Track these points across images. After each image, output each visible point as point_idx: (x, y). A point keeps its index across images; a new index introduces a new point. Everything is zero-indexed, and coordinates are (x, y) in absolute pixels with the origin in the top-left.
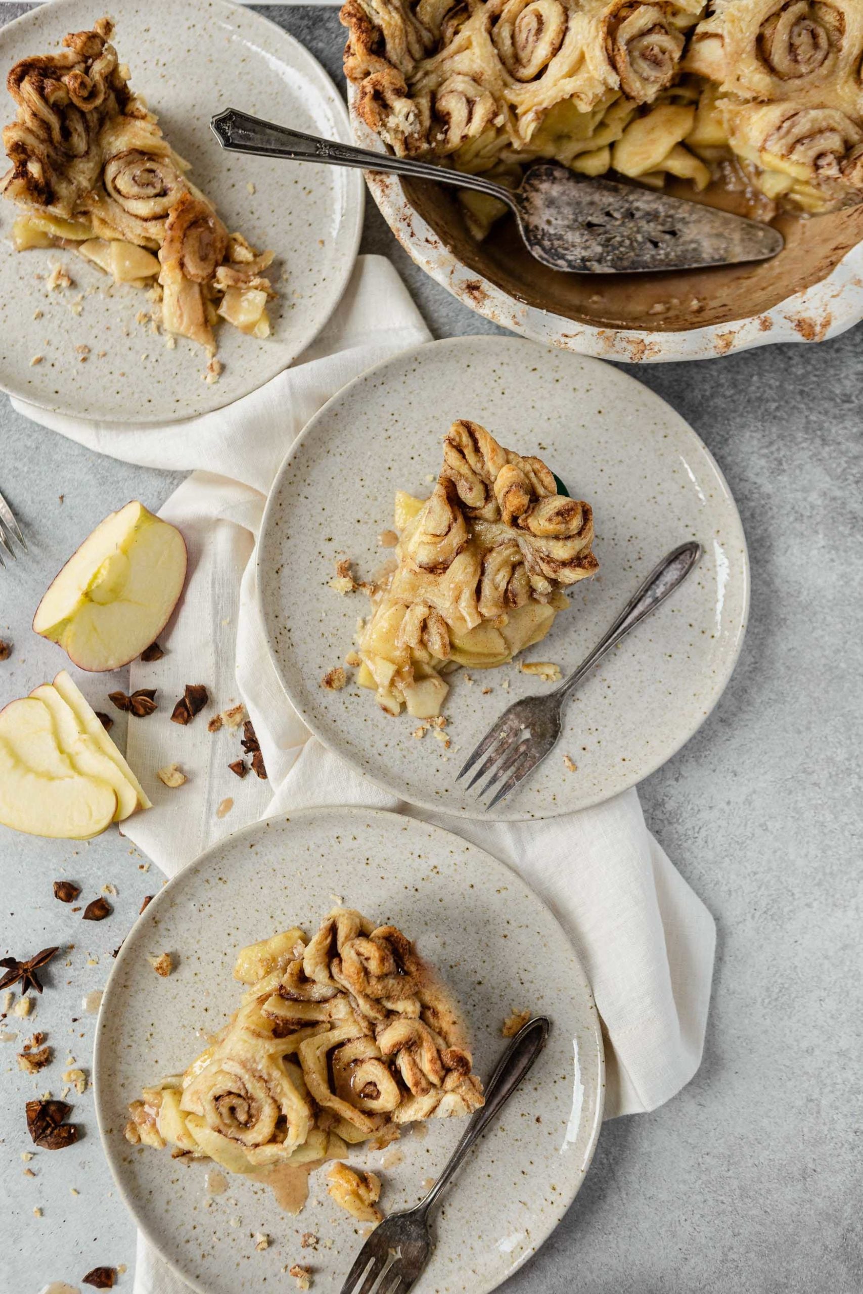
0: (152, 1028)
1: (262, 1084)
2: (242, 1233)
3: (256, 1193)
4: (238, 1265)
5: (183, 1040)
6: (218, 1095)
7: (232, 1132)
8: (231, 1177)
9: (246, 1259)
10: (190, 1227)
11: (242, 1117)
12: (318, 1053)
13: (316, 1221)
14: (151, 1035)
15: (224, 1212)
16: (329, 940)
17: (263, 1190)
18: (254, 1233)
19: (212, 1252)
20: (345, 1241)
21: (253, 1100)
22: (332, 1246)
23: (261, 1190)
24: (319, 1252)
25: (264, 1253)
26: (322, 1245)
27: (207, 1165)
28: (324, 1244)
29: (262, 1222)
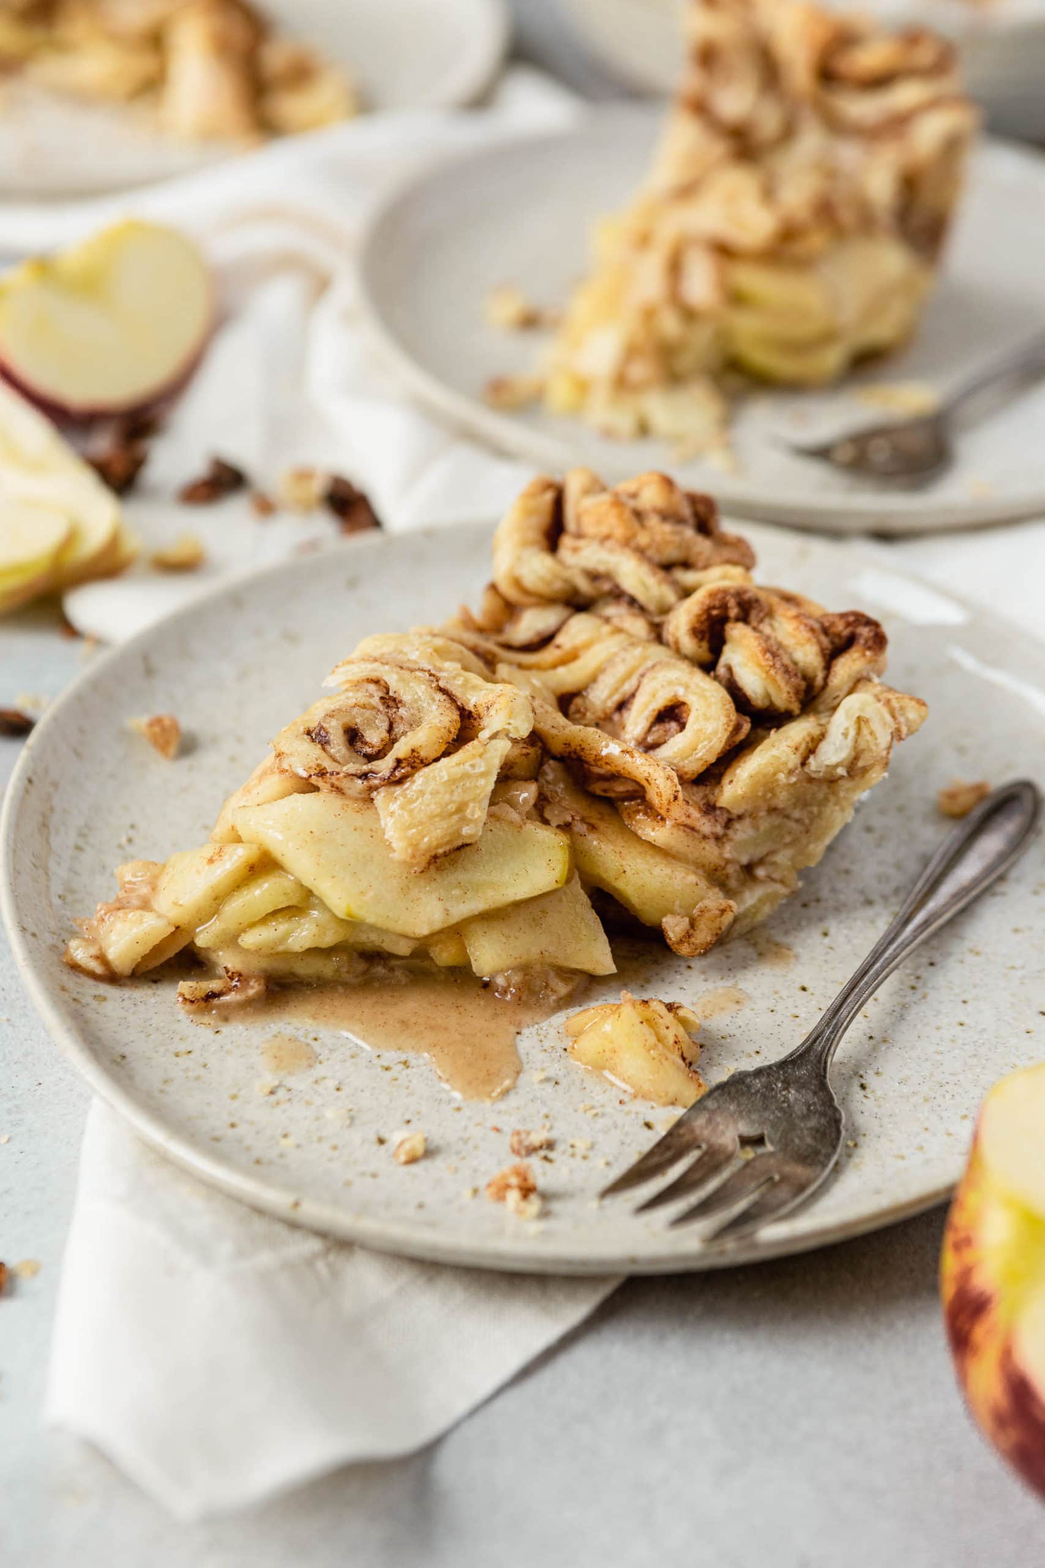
0: (131, 831)
1: (421, 676)
2: (360, 1136)
3: (387, 1069)
6: (313, 725)
7: (352, 768)
8: (323, 1046)
9: (368, 1177)
10: (222, 1123)
13: (545, 1111)
14: (129, 840)
15: (309, 1104)
17: (405, 1063)
18: (385, 1135)
20: (623, 1143)
21: (399, 705)
22: (591, 1154)
23: (400, 1062)
24: (556, 1165)
25: (415, 1168)
26: (564, 1152)
27: (263, 1028)
28: (570, 1150)
29: (407, 1117)
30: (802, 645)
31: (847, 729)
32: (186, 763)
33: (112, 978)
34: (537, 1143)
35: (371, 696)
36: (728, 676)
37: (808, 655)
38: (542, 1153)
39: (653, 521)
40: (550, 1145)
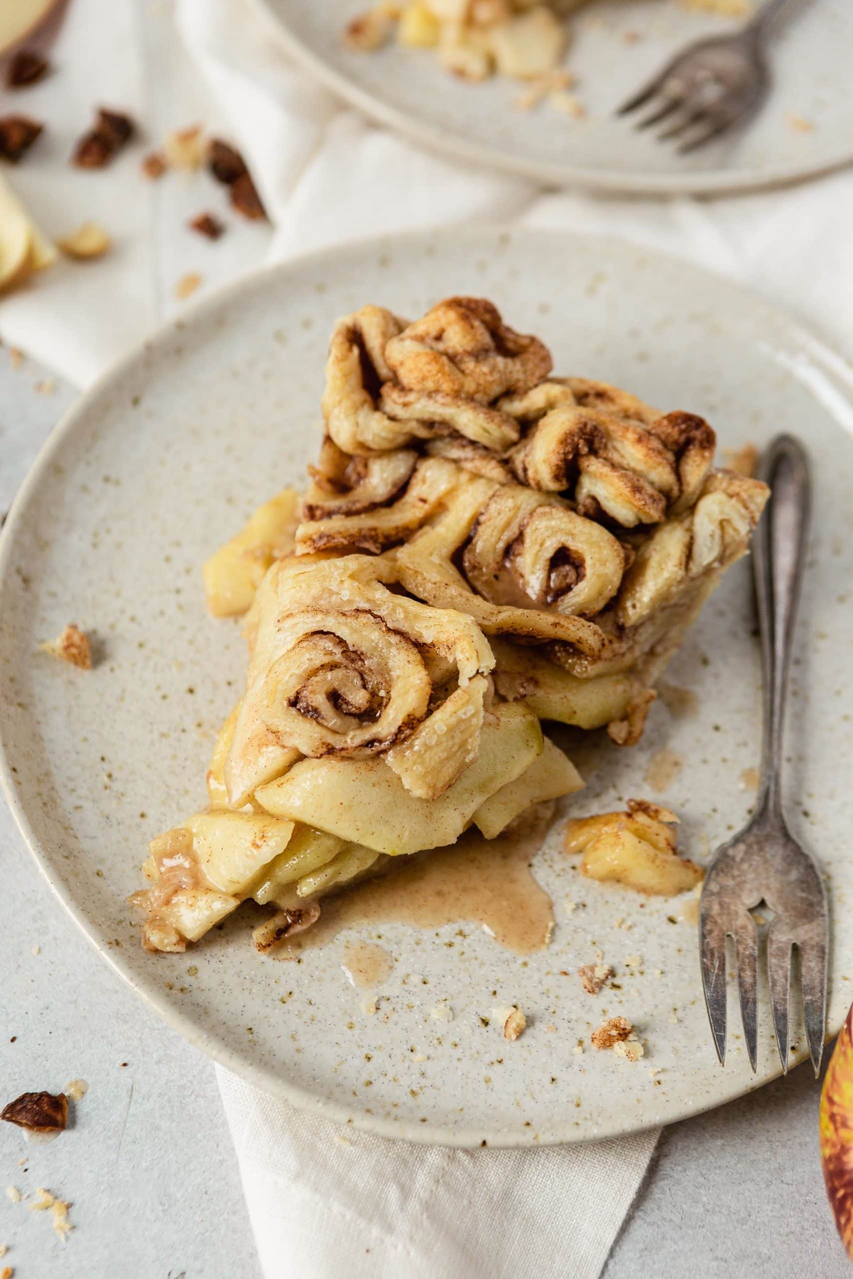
0: (105, 765)
1: (365, 618)
2: (467, 1024)
3: (450, 945)
4: (488, 1081)
5: (174, 757)
6: (292, 695)
7: (355, 737)
8: (389, 941)
9: (497, 1065)
10: (359, 1061)
11: (358, 698)
12: (436, 560)
13: (589, 938)
14: (110, 776)
15: (410, 1007)
16: (356, 351)
17: (461, 933)
18: (485, 1015)
19: (423, 1082)
20: (662, 947)
21: (362, 657)
22: (644, 967)
23: (457, 934)
24: (625, 989)
25: (525, 1040)
26: (624, 975)
27: (332, 942)
28: (627, 970)
29: (492, 989)
30: (654, 468)
31: (713, 531)
32: (105, 668)
33: (191, 946)
34: (602, 977)
35: (331, 653)
36: (594, 505)
37: (662, 475)
38: (609, 982)
39: (470, 365)
40: (612, 973)
